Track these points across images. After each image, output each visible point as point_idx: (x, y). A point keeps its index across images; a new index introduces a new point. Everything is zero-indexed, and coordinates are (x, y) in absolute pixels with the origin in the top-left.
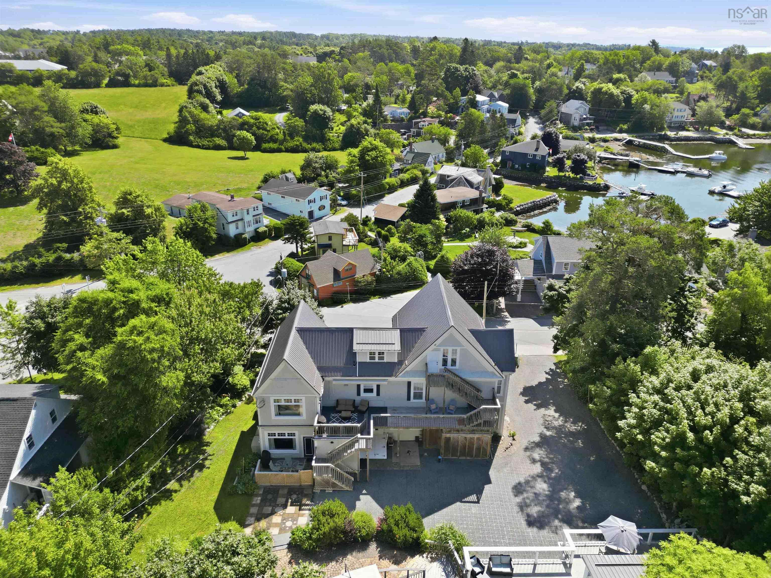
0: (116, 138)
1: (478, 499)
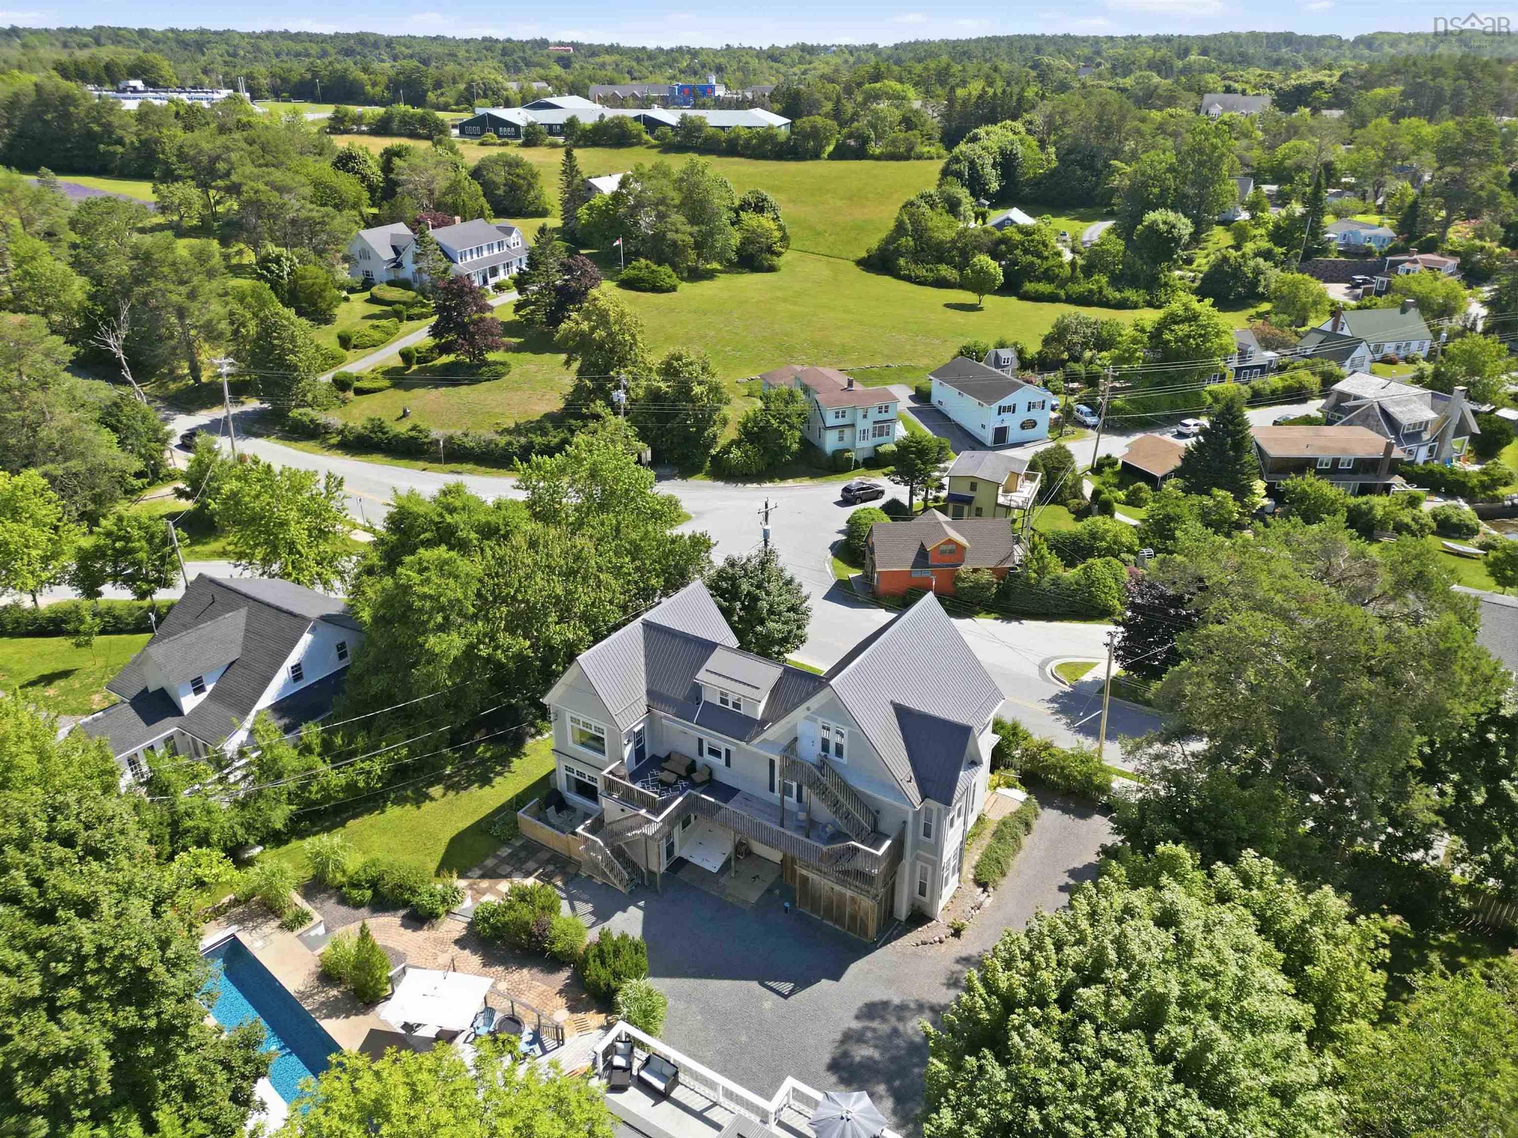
0: (779, 254)
1: (792, 992)
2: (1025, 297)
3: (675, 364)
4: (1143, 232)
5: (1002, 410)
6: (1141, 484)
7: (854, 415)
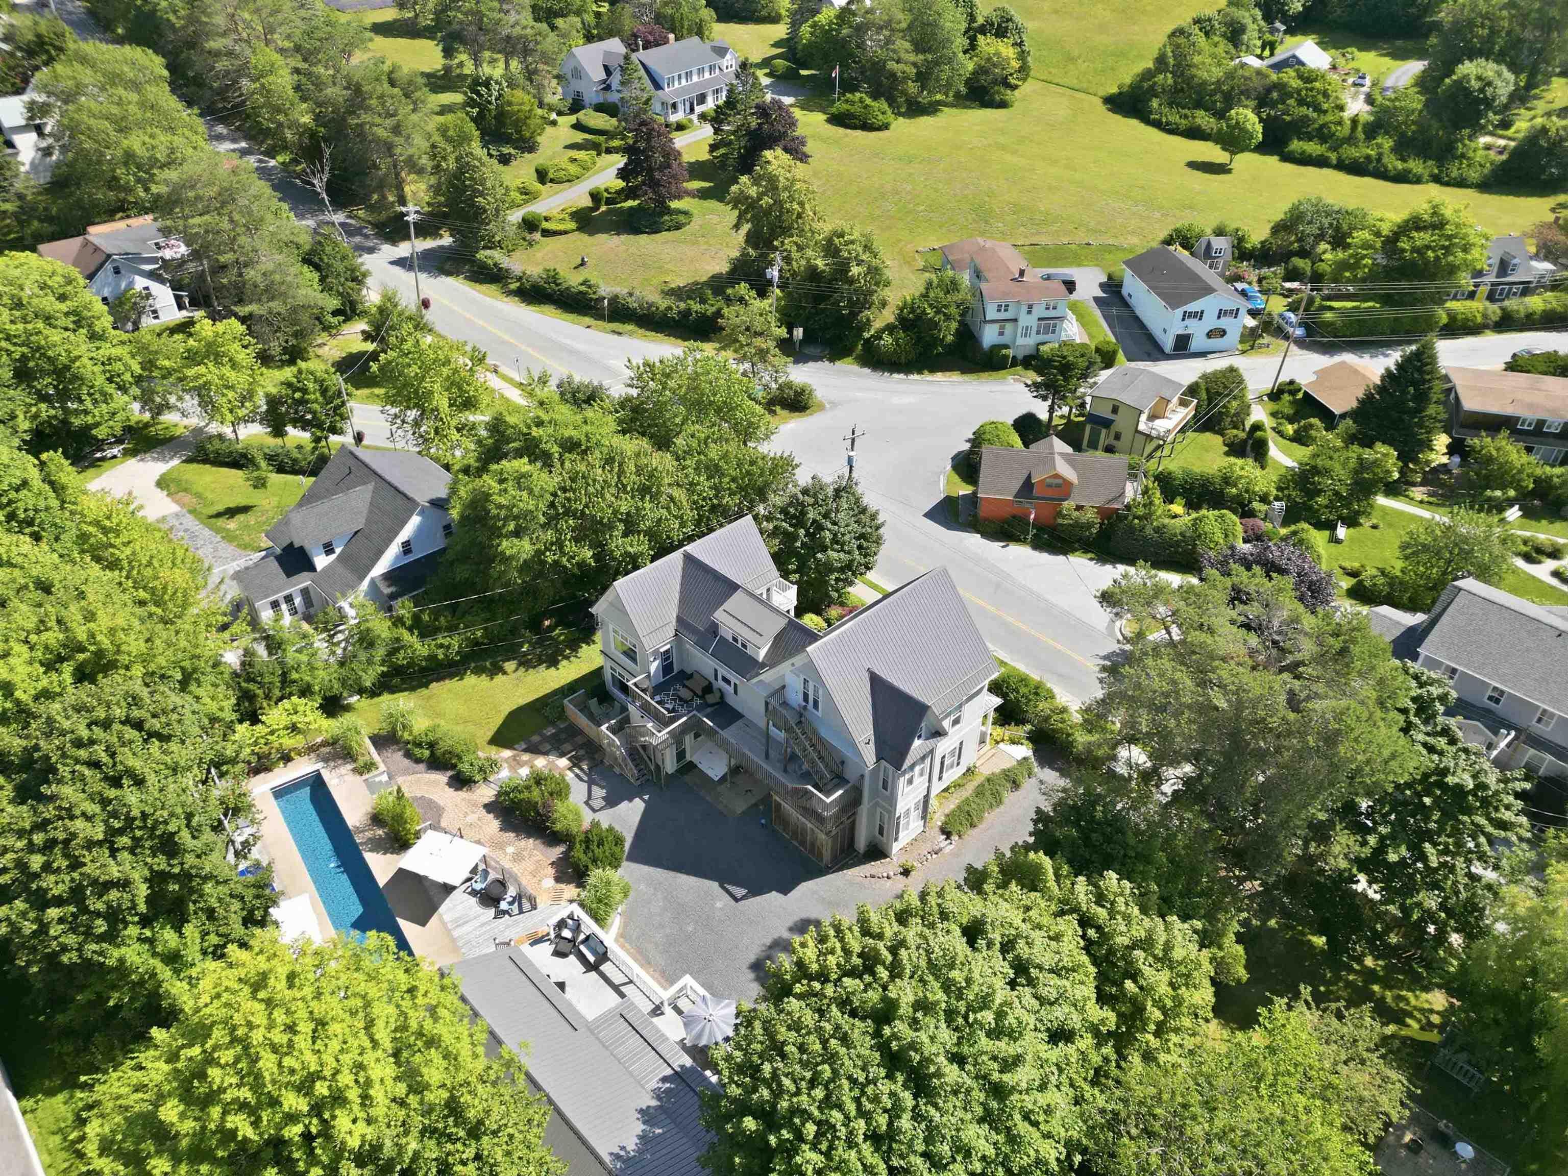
0: (1014, 88)
1: (743, 898)
2: (1287, 158)
3: (836, 241)
4: (1451, 86)
5: (1186, 316)
6: (1315, 421)
7: (1018, 311)
